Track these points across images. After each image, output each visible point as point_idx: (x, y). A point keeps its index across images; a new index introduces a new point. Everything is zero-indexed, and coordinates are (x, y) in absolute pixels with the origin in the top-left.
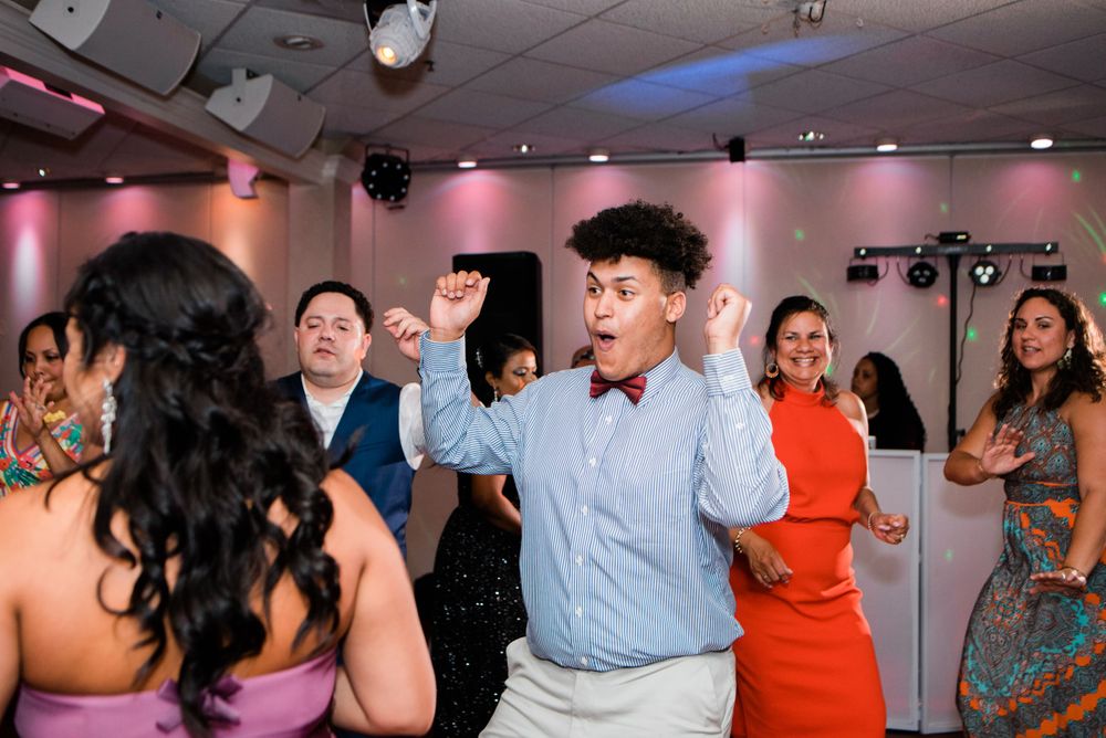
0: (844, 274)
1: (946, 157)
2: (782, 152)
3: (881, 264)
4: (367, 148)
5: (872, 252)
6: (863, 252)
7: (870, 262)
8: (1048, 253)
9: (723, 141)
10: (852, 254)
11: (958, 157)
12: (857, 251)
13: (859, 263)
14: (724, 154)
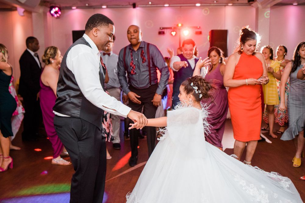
0: (157, 33)
1: (179, 7)
2: (144, 6)
3: (165, 31)
4: (50, 4)
5: (163, 28)
6: (161, 28)
7: (163, 30)
8: (199, 28)
9: (131, 3)
10: (159, 29)
11: (182, 7)
12: (160, 28)
13: (161, 31)
14: (132, 6)
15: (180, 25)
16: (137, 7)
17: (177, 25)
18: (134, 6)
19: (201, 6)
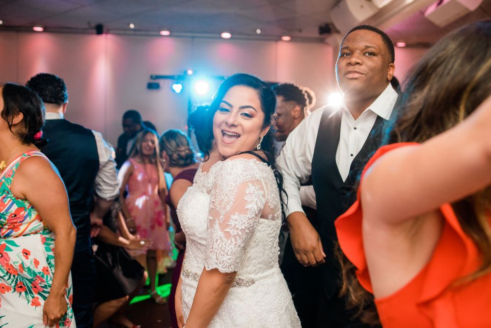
0: (145, 86)
1: (189, 39)
2: (122, 32)
3: (162, 82)
5: (158, 77)
6: (154, 77)
7: (157, 81)
9: (93, 25)
11: (195, 39)
12: (151, 77)
13: (152, 81)
14: (95, 31)
15: (190, 72)
16: (107, 33)
17: (186, 72)
18: (99, 30)
19: (231, 38)
